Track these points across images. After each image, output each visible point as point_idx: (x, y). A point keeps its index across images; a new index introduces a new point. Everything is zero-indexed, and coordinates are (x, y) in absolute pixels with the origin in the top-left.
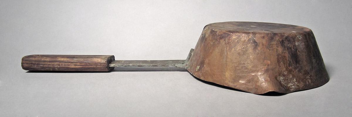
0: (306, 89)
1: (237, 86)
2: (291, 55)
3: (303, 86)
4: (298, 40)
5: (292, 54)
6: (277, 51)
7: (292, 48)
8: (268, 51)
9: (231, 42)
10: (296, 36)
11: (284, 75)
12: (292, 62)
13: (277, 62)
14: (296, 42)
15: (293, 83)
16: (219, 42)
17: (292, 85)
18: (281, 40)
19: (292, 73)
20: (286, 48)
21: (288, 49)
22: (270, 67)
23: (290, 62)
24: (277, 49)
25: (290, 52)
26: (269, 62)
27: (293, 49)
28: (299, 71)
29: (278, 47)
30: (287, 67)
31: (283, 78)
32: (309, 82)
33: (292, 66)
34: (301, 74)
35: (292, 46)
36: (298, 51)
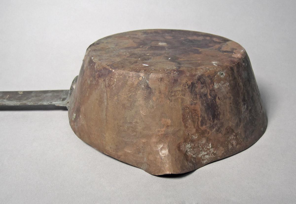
0: (228, 156)
1: (122, 157)
2: (205, 106)
3: (223, 154)
4: (219, 80)
5: (208, 104)
6: (182, 103)
7: (208, 94)
8: (168, 103)
9: (113, 84)
10: (216, 73)
11: (192, 141)
12: (206, 119)
13: (181, 120)
14: (215, 84)
15: (207, 151)
16: (98, 81)
17: (205, 155)
18: (190, 83)
19: (206, 135)
20: (198, 96)
21: (201, 97)
22: (170, 130)
23: (203, 118)
24: (182, 99)
25: (204, 102)
26: (169, 121)
27: (210, 95)
28: (218, 131)
29: (184, 95)
30: (198, 127)
31: (191, 145)
32: (232, 145)
33: (206, 124)
34: (220, 135)
35: (207, 92)
36: (217, 98)
